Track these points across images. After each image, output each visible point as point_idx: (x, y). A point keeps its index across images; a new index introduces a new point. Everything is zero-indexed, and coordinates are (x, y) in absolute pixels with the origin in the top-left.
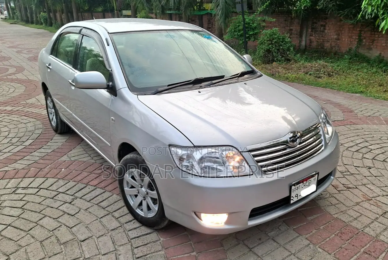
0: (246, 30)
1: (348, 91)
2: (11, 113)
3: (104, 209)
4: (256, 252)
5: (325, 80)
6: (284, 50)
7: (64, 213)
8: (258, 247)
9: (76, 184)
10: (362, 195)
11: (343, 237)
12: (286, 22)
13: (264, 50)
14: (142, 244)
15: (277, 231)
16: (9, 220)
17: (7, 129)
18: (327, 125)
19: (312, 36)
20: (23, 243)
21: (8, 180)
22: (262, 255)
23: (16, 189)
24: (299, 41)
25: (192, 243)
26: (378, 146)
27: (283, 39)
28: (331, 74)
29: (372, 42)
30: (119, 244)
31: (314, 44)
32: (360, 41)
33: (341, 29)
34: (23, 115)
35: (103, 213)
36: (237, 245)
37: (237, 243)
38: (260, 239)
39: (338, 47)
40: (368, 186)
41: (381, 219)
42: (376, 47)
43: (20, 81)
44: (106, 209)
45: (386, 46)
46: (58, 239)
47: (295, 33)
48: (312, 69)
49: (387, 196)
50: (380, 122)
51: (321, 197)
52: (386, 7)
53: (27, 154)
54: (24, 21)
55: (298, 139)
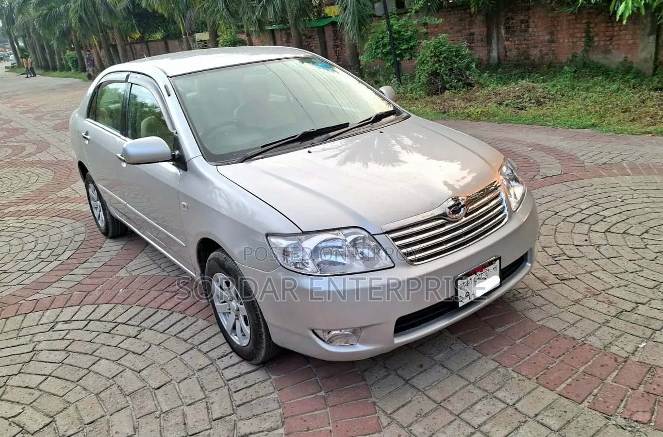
0: (396, 43)
1: (570, 127)
2: (35, 213)
3: (185, 341)
4: (416, 385)
5: (532, 111)
6: (461, 70)
7: (127, 352)
8: (419, 377)
9: (142, 310)
10: (585, 288)
12: (463, 23)
13: (428, 73)
15: (448, 352)
16: (48, 369)
17: (32, 239)
19: (508, 40)
20: (71, 398)
21: (41, 312)
22: (424, 389)
23: (54, 323)
24: (486, 52)
25: (317, 378)
26: (616, 210)
27: (457, 51)
28: (542, 100)
29: (610, 40)
30: (211, 389)
31: (513, 54)
32: (589, 39)
33: (556, 23)
34: (54, 215)
35: (184, 346)
36: (386, 376)
37: (386, 374)
38: (421, 366)
39: (554, 54)
40: (596, 274)
41: (613, 322)
42: (618, 48)
43: (44, 165)
44: (189, 341)
45: (634, 43)
46: (121, 390)
47: (479, 38)
48: (509, 96)
49: (626, 286)
50: (623, 172)
51: (518, 296)
53: (66, 273)
54: (42, 67)
55: (462, 209)
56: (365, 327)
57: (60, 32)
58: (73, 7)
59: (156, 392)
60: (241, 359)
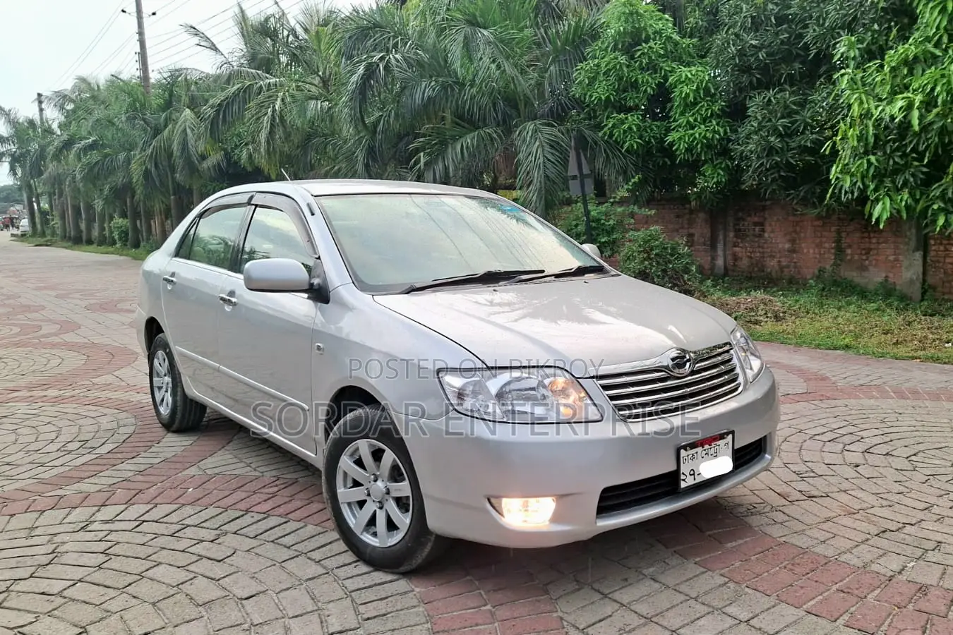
0: (594, 233)
1: (818, 346)
2: (58, 400)
3: (289, 548)
4: (618, 600)
5: (768, 326)
6: (677, 273)
7: (199, 558)
8: (621, 591)
9: (222, 513)
10: (838, 506)
11: (797, 571)
12: (680, 220)
13: (634, 272)
14: (376, 598)
15: (662, 567)
16: (79, 573)
17: (53, 429)
18: (752, 358)
19: (738, 246)
20: (113, 606)
21: (68, 509)
22: (628, 603)
23: (87, 523)
24: (709, 258)
25: (481, 591)
26: (877, 432)
27: (673, 249)
28: (781, 315)
29: (866, 254)
30: (325, 601)
31: (744, 263)
32: (840, 250)
33: (798, 229)
34: (87, 403)
35: (286, 554)
36: (579, 590)
37: (577, 587)
38: (626, 580)
39: (795, 267)
40: (852, 493)
41: (873, 541)
42: (876, 266)
43: (71, 347)
44: (293, 548)
45: (897, 260)
46: (191, 599)
47: (702, 240)
48: (739, 307)
49: (890, 506)
50: (884, 395)
51: (754, 511)
52: (880, 176)
53: (105, 468)
54: (70, 238)
55: (688, 364)
56: (560, 497)
57: (111, 189)
58: (137, 156)
59: (243, 602)
60: (371, 569)
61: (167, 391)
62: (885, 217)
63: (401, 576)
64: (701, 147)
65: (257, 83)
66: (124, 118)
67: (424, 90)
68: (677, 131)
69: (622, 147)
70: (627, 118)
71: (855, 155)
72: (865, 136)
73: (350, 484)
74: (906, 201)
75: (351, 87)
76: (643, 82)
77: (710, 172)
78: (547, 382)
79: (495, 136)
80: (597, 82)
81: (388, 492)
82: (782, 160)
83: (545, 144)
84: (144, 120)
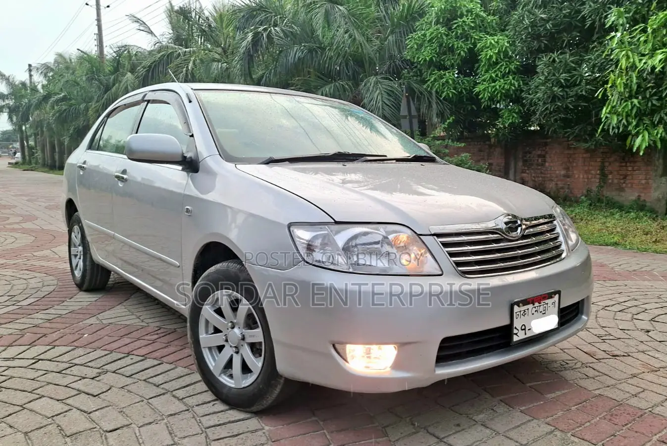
1: (593, 243)
3: (158, 386)
4: (452, 443)
7: (78, 392)
8: (455, 435)
9: (108, 354)
10: (640, 364)
11: (616, 421)
12: (482, 153)
14: (227, 435)
15: (491, 413)
19: (525, 173)
25: (325, 431)
26: (657, 305)
29: (624, 178)
30: (182, 436)
32: (604, 176)
33: (571, 160)
34: (25, 268)
35: (155, 391)
36: (415, 433)
37: (414, 431)
39: (568, 188)
40: (649, 353)
42: (631, 187)
44: (162, 386)
45: (647, 183)
46: (61, 429)
47: (497, 168)
51: (566, 366)
52: (640, 115)
53: (22, 316)
54: (48, 165)
55: (519, 228)
56: (402, 345)
57: (75, 129)
58: (93, 106)
59: (108, 434)
60: (227, 407)
61: (80, 258)
62: (644, 147)
63: (253, 415)
64: (501, 97)
65: (176, 51)
66: (84, 78)
67: (296, 54)
68: (483, 84)
69: (441, 96)
70: (445, 75)
71: (622, 99)
72: (629, 84)
73: (211, 330)
74: (661, 134)
75: (242, 50)
76: (458, 47)
77: (506, 115)
78: (391, 237)
79: (347, 86)
80: (423, 48)
81: (243, 339)
82: (563, 104)
83: (383, 92)
84: (99, 81)
